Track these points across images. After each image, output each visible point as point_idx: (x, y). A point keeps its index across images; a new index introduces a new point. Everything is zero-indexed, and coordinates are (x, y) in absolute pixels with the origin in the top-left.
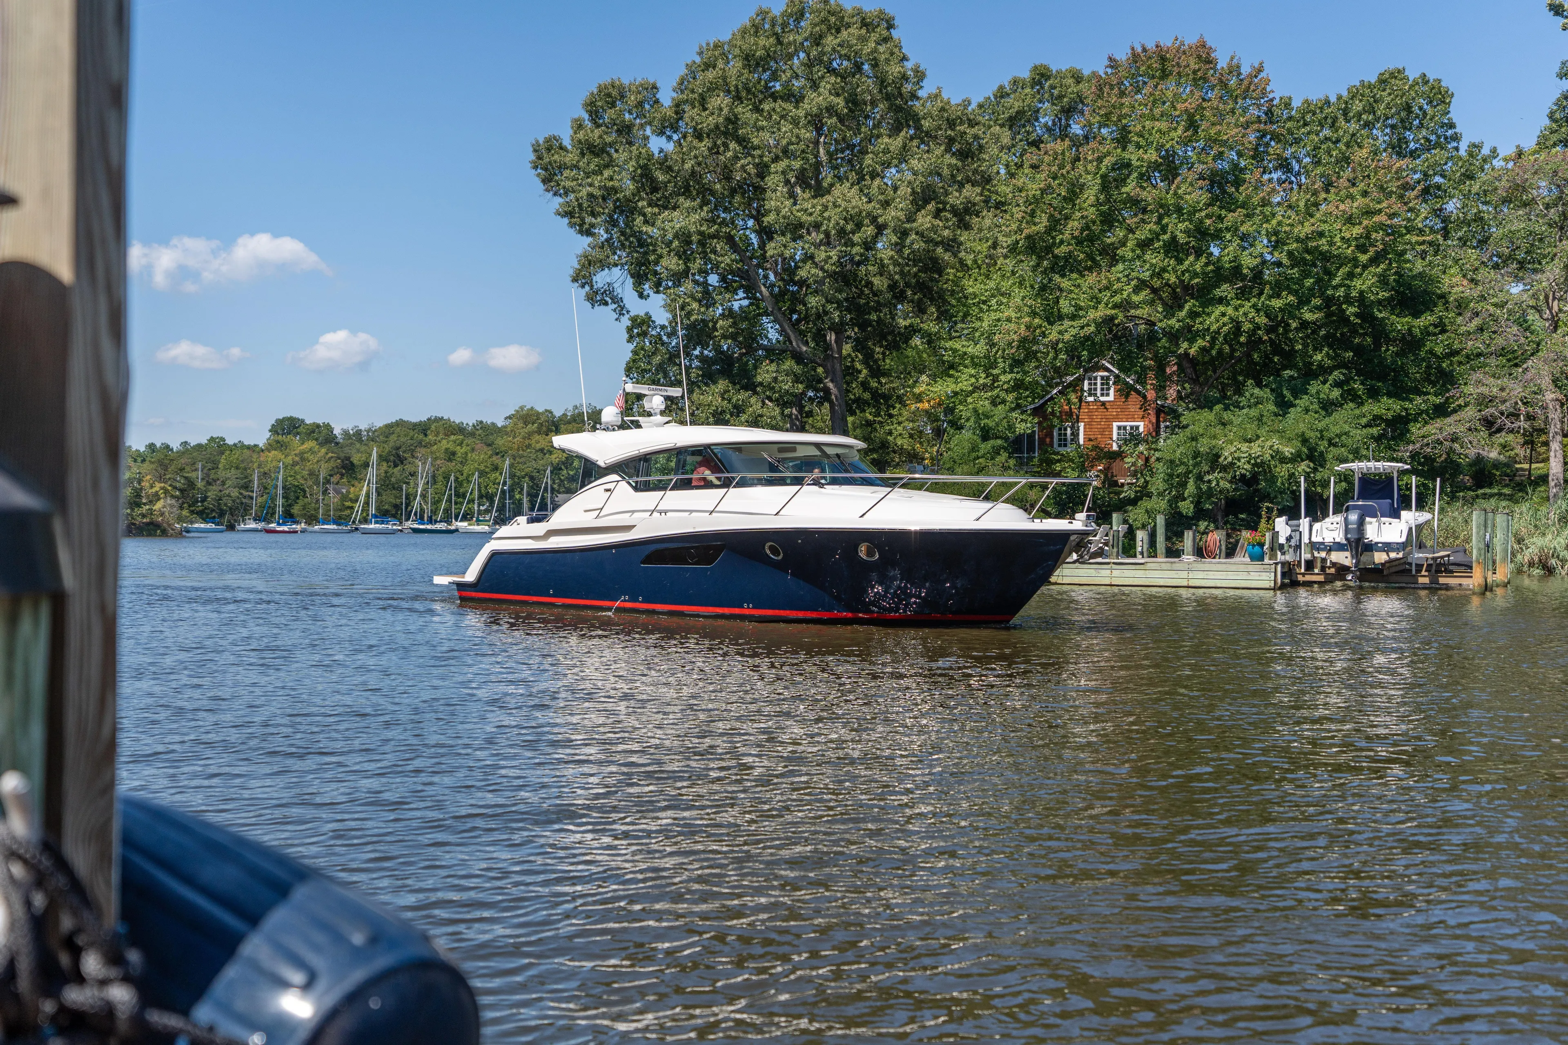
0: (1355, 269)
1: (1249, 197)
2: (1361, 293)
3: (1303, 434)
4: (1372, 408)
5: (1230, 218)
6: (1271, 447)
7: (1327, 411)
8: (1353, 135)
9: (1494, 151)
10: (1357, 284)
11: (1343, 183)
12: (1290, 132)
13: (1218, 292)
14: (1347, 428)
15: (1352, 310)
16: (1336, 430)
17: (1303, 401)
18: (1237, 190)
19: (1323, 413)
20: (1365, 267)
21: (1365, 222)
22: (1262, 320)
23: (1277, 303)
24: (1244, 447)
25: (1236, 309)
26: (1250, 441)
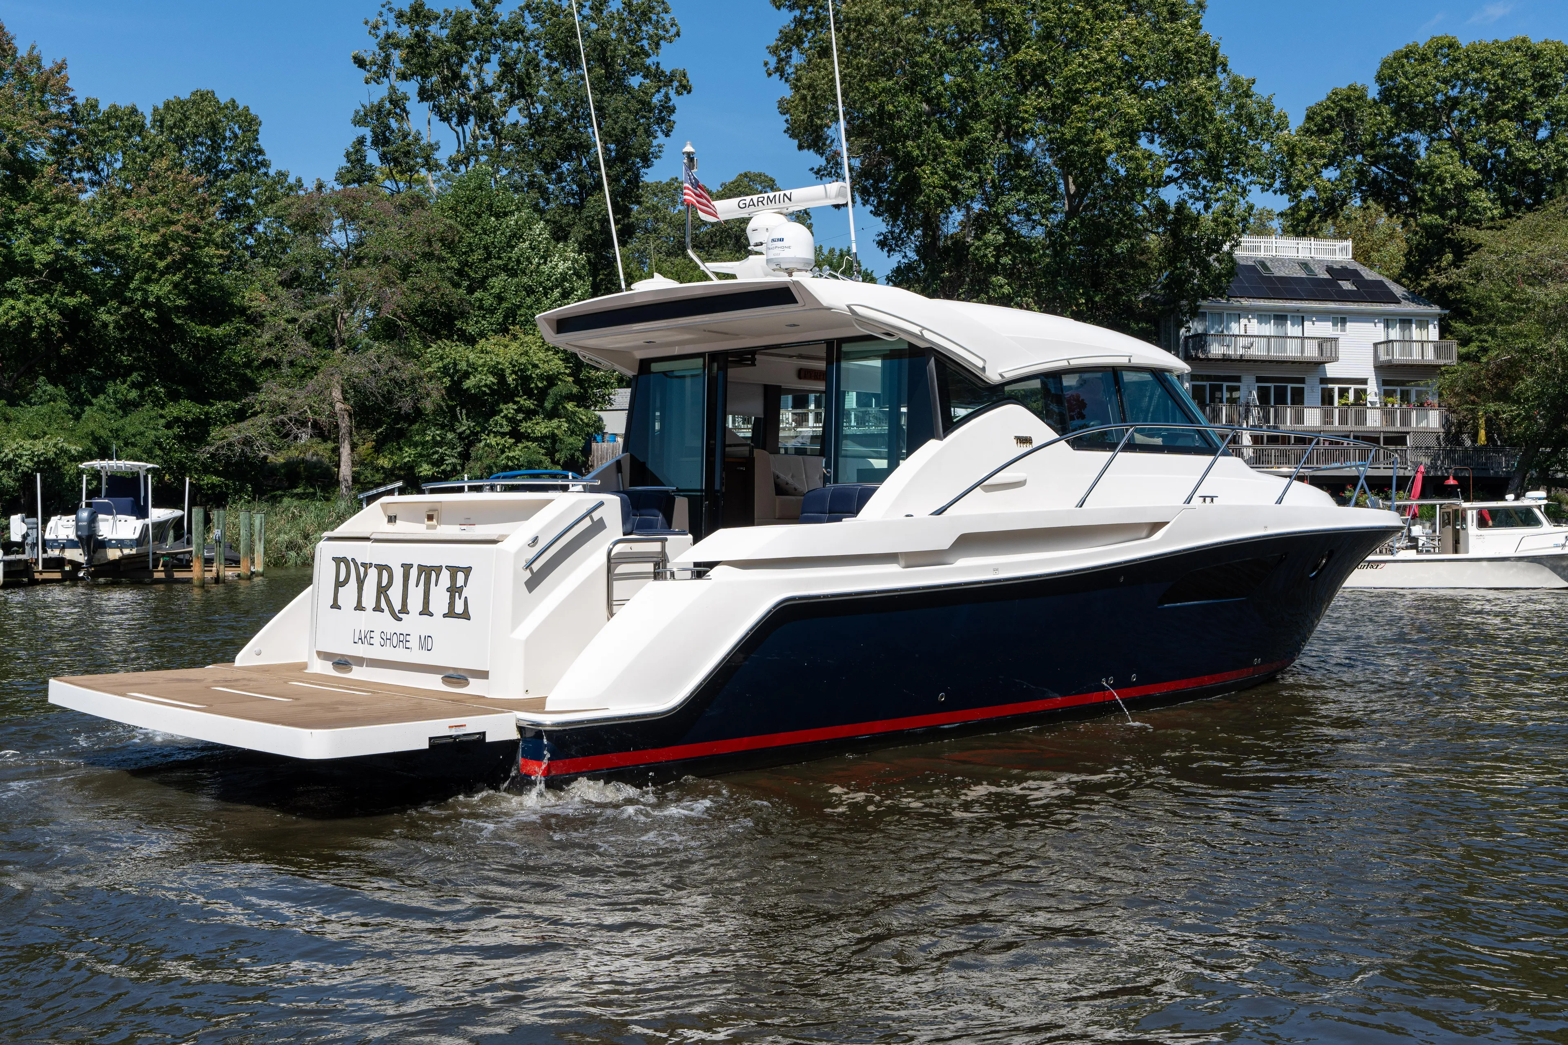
0: (152, 274)
1: (41, 192)
2: (158, 298)
3: (93, 433)
4: (174, 410)
5: (22, 211)
6: (55, 445)
7: (124, 411)
8: (159, 146)
9: (299, 180)
10: (154, 288)
11: (144, 190)
12: (94, 133)
13: (8, 285)
14: (142, 429)
15: (149, 314)
16: (131, 430)
17: (101, 400)
18: (29, 182)
19: (120, 413)
20: (162, 274)
21: (162, 230)
22: (55, 316)
23: (71, 301)
24: (27, 444)
25: (27, 303)
26: (35, 437)
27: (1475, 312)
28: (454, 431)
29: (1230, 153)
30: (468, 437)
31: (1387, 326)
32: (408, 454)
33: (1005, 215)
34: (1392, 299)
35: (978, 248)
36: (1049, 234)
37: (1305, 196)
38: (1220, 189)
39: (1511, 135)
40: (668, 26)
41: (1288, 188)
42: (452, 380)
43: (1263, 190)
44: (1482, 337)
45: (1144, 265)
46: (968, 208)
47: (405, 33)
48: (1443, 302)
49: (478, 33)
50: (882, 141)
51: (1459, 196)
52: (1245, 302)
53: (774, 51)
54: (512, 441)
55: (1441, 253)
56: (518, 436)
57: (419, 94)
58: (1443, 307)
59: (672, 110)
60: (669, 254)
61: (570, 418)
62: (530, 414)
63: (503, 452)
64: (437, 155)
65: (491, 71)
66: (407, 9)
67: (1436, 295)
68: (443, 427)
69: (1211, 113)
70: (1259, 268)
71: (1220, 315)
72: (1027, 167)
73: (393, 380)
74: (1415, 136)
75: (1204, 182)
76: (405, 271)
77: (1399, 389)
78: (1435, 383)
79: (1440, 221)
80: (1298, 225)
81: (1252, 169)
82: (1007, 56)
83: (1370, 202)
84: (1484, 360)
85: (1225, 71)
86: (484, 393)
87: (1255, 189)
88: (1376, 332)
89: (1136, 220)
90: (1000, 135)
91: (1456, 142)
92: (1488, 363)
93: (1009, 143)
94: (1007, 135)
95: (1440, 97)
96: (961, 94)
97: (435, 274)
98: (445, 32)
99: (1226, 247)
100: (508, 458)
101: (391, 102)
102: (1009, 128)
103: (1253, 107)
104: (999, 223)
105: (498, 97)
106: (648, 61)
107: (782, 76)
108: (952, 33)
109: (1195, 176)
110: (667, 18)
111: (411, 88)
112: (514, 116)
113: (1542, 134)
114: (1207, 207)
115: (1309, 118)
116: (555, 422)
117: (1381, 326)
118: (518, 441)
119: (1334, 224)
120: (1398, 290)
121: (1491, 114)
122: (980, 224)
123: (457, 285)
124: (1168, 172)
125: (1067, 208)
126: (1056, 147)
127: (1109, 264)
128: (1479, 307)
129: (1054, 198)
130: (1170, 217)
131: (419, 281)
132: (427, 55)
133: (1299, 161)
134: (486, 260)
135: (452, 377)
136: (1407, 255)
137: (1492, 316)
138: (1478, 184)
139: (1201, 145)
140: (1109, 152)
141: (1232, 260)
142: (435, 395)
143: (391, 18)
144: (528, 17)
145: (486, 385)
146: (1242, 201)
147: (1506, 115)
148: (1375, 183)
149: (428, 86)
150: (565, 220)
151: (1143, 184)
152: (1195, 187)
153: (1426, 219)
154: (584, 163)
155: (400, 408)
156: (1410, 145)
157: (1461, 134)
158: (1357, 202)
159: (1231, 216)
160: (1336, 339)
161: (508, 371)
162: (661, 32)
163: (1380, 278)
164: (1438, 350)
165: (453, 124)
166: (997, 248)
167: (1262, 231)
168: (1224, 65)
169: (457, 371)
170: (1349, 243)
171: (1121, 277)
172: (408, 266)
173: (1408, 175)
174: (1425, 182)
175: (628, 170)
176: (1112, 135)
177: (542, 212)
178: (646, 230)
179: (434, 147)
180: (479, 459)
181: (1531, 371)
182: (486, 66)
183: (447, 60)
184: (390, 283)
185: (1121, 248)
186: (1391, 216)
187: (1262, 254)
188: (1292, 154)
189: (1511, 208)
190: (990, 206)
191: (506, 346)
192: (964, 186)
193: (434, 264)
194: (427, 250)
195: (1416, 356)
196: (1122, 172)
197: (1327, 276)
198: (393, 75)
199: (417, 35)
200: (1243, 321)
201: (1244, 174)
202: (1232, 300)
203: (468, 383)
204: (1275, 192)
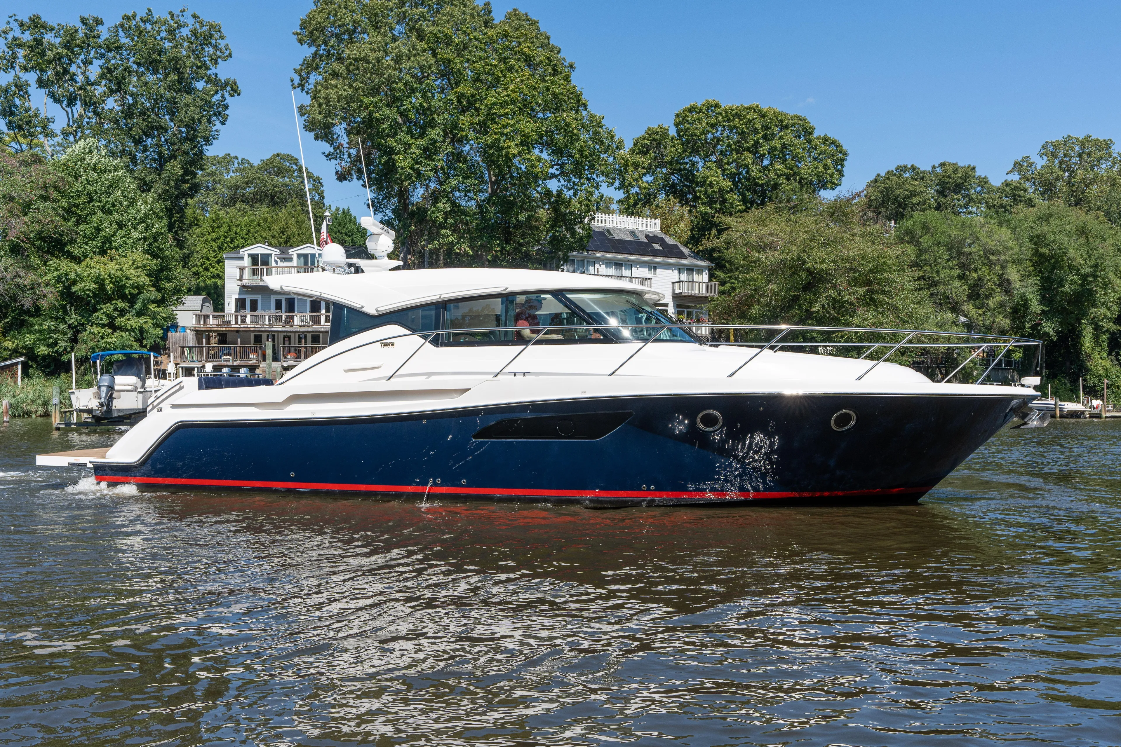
27: (728, 266)
28: (66, 323)
29: (589, 161)
30: (76, 327)
31: (680, 272)
32: (29, 339)
33: (451, 192)
34: (683, 256)
35: (433, 212)
36: (479, 205)
37: (634, 190)
38: (583, 184)
39: (750, 161)
40: (224, 49)
41: (622, 186)
42: (64, 286)
43: (609, 186)
44: (733, 281)
45: (537, 228)
46: (427, 186)
47: (27, 37)
48: (711, 259)
49: (84, 43)
50: (371, 137)
51: (722, 196)
52: (598, 254)
53: (299, 72)
54: (110, 331)
55: (710, 230)
56: (113, 326)
57: (37, 82)
58: (711, 261)
59: (226, 107)
60: (224, 205)
61: (153, 316)
62: (123, 312)
63: (102, 338)
64: (52, 126)
65: (94, 71)
66: (26, 20)
67: (708, 254)
68: (56, 318)
69: (578, 135)
70: (606, 233)
71: (583, 261)
72: (465, 162)
73: (17, 285)
74: (697, 159)
75: (573, 179)
76: (27, 208)
77: (686, 310)
78: (706, 307)
79: (710, 211)
80: (629, 208)
81: (602, 173)
82: (453, 89)
83: (670, 197)
84: (733, 294)
85: (586, 109)
86: (88, 296)
87: (604, 185)
88: (673, 275)
89: (533, 200)
90: (448, 140)
91: (719, 164)
92: (734, 297)
93: (454, 145)
94: (452, 141)
95: (710, 136)
96: (422, 111)
97: (50, 211)
98: (58, 40)
99: (586, 220)
100: (106, 343)
101: (16, 86)
102: (454, 136)
103: (603, 134)
104: (447, 197)
105: (99, 90)
106: (209, 72)
107: (303, 90)
108: (417, 71)
109: (568, 175)
110: (222, 43)
111: (31, 77)
112: (111, 104)
113: (766, 162)
114: (575, 194)
115: (635, 145)
116: (142, 320)
117: (676, 272)
118: (114, 331)
119: (649, 209)
120: (686, 251)
121: (740, 149)
122: (435, 197)
123: (66, 220)
124: (552, 171)
125: (490, 191)
126: (484, 151)
127: (516, 227)
128: (731, 263)
129: (482, 182)
130: (553, 199)
131: (38, 216)
132: (44, 55)
133: (631, 169)
134: (89, 202)
135: (63, 283)
136: (692, 230)
137: (738, 269)
138: (731, 190)
139: (571, 156)
140: (514, 156)
141: (590, 228)
142: (51, 297)
143: (15, 26)
144: (121, 34)
145: (89, 290)
146: (596, 192)
147: (748, 149)
148: (673, 186)
149: (45, 77)
150: (149, 178)
151: (537, 177)
152: (569, 181)
153: (702, 209)
154: (163, 139)
155: (22, 305)
156: (694, 164)
157: (722, 160)
158: (662, 196)
159: (589, 201)
160: (651, 279)
161: (107, 282)
162: (218, 53)
163: (677, 243)
164: (707, 287)
165: (64, 106)
166: (445, 213)
167: (607, 211)
168: (585, 106)
169: (67, 280)
170: (658, 221)
171: (523, 235)
172: (29, 205)
173: (692, 181)
174: (701, 186)
175: (195, 147)
176: (516, 145)
177: (131, 171)
178: (208, 188)
179: (50, 120)
180: (84, 342)
181: (758, 302)
182: (90, 67)
183: (59, 59)
184: (14, 215)
185: (522, 217)
186: (682, 206)
187: (608, 225)
188: (626, 165)
189: (749, 205)
190: (441, 185)
191: (106, 264)
192: (425, 171)
193: (50, 205)
194: (44, 193)
195: (695, 291)
196: (523, 168)
197: (645, 240)
198: (17, 68)
199: (35, 40)
200: (597, 266)
201: (598, 176)
202: (590, 252)
203: (75, 289)
204: (615, 189)
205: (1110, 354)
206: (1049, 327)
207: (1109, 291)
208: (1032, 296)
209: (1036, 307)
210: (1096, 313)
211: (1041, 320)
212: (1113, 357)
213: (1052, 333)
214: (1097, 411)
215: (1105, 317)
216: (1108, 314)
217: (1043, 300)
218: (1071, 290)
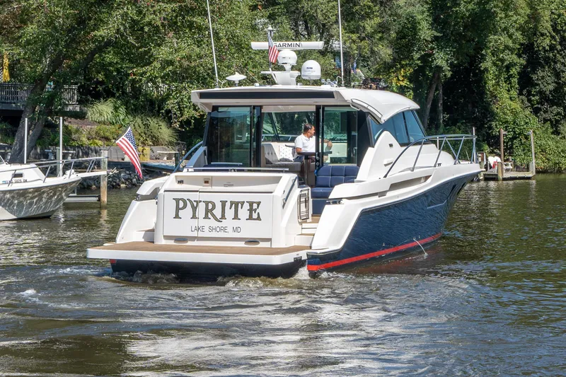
205: (520, 94)
206: (442, 59)
207: (511, 14)
208: (420, 17)
209: (426, 32)
210: (496, 41)
211: (432, 49)
212: (524, 97)
213: (446, 67)
214: (494, 171)
215: (507, 47)
216: (510, 44)
217: (436, 22)
218: (468, 11)
